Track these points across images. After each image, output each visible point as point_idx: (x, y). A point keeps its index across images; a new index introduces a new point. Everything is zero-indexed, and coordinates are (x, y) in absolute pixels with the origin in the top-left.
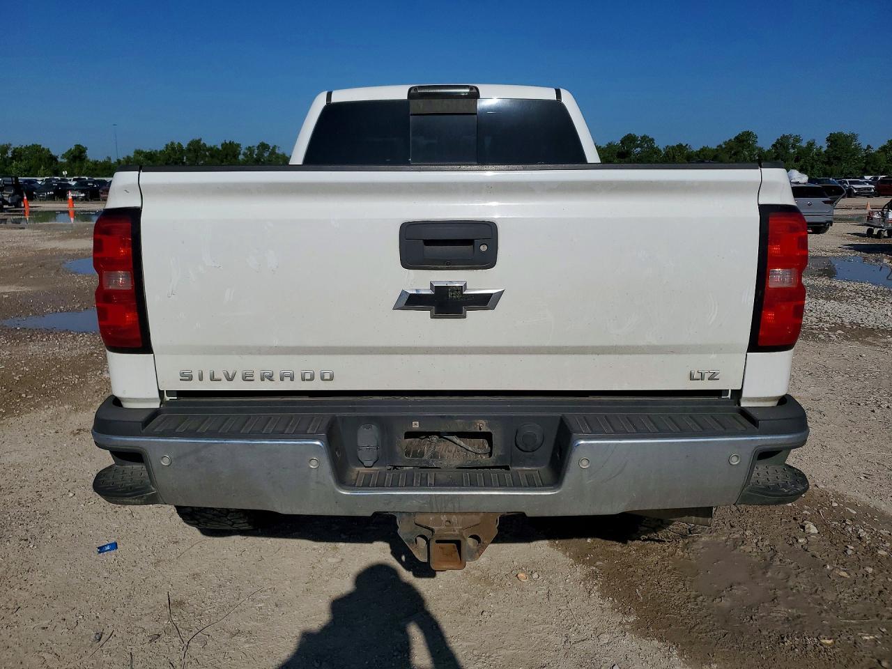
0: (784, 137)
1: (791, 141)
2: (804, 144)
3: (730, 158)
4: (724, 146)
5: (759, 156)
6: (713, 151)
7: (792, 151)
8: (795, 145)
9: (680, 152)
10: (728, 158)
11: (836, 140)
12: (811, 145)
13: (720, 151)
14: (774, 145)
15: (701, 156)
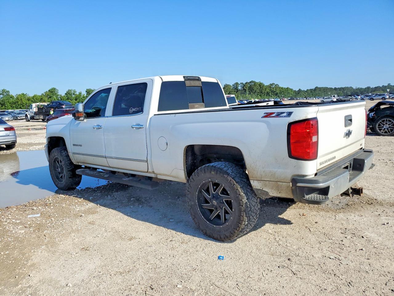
0: (69, 90)
1: (73, 92)
2: (78, 93)
3: (48, 99)
4: (44, 94)
5: (61, 98)
6: (40, 96)
7: (73, 96)
8: (74, 93)
9: (24, 97)
10: (47, 99)
11: (89, 92)
12: (80, 93)
13: (43, 96)
14: (66, 94)
15: (35, 98)
